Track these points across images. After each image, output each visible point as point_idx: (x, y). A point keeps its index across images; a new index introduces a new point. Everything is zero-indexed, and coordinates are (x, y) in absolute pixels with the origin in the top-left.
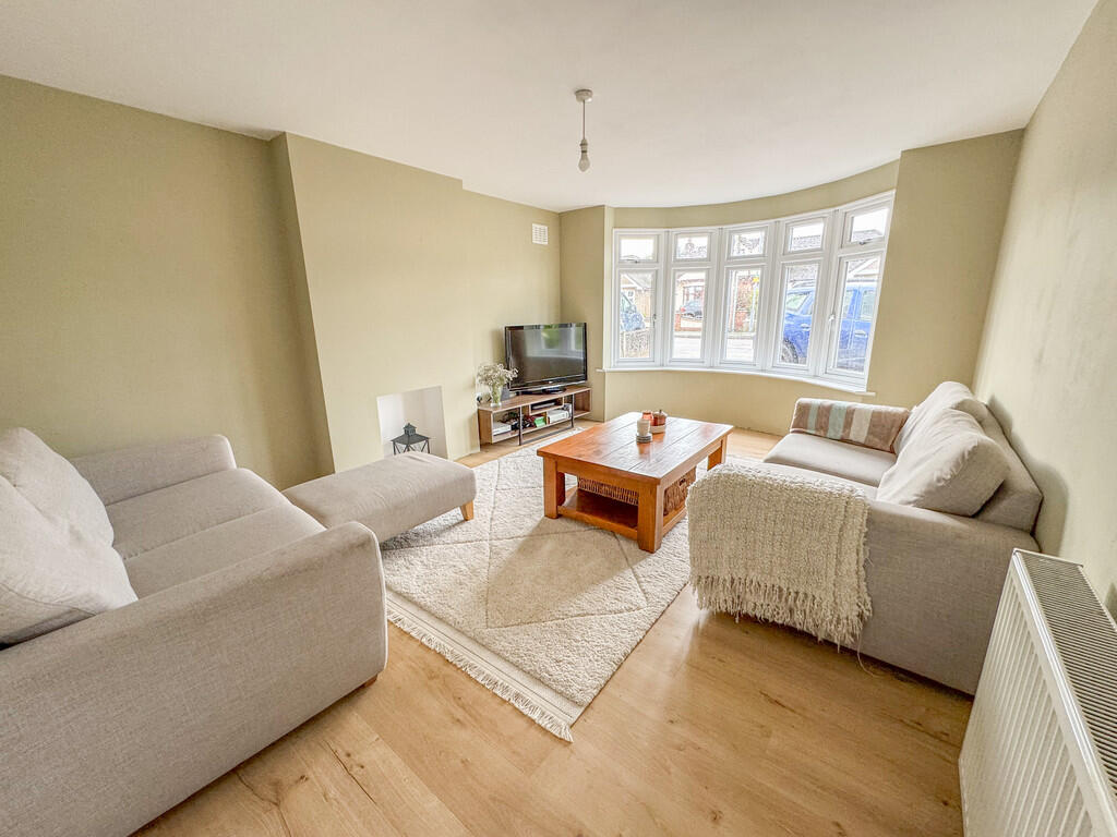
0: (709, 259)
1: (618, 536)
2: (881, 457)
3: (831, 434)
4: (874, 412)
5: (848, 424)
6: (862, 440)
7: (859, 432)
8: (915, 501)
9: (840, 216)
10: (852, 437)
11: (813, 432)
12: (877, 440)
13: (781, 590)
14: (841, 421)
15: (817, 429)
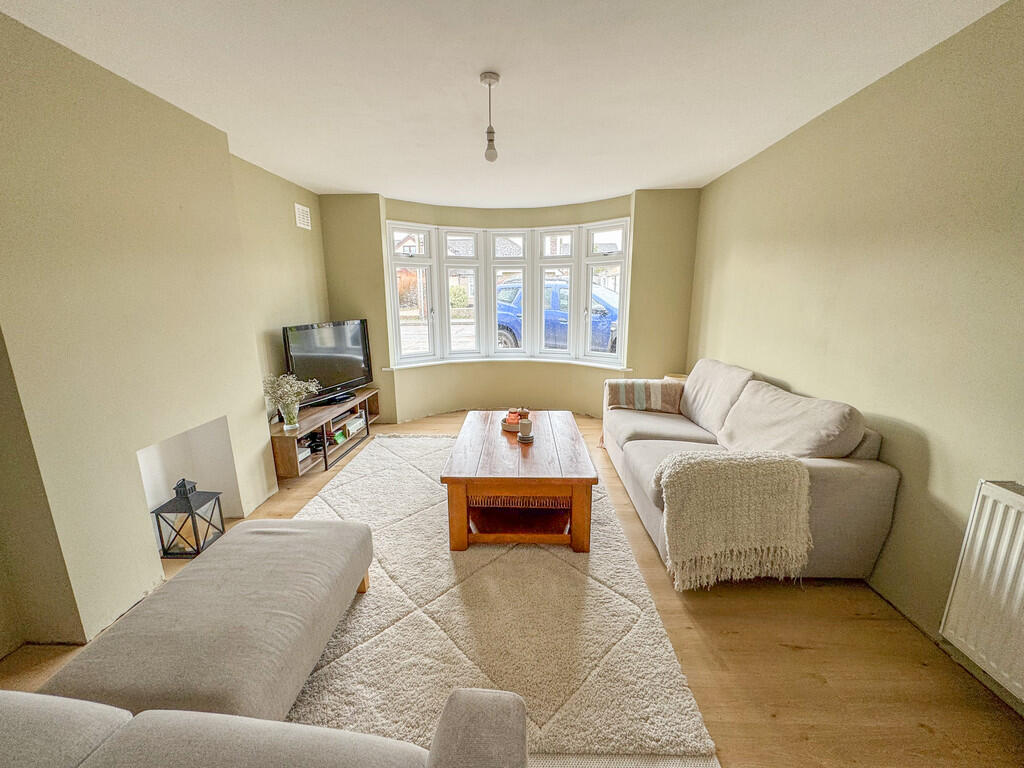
0: (477, 258)
1: (542, 545)
2: (672, 418)
3: (638, 406)
4: (662, 385)
5: (648, 397)
6: (659, 408)
7: (656, 402)
8: (810, 454)
9: (584, 230)
10: (653, 407)
11: (626, 407)
12: (668, 406)
13: (756, 549)
14: (643, 396)
15: (627, 404)
